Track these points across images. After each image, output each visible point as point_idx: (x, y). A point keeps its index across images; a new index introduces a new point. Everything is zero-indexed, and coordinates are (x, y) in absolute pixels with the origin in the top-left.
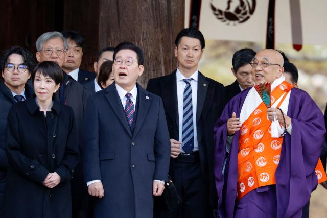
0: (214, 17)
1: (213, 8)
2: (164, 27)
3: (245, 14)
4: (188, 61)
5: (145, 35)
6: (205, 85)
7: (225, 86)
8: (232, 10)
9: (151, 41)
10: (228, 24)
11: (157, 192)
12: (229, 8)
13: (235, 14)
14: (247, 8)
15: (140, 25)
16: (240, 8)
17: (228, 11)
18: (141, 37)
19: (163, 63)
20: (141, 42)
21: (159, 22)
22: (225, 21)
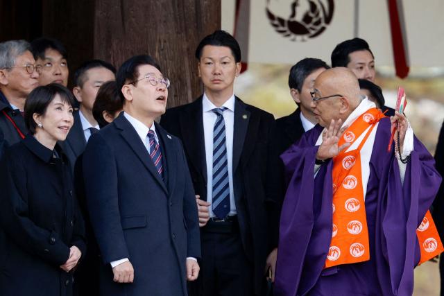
0: (272, 29)
1: (271, 16)
2: (191, 31)
3: (318, 23)
4: (214, 81)
5: (162, 43)
6: (245, 117)
7: (276, 118)
8: (299, 18)
9: (172, 53)
10: (294, 40)
11: (192, 275)
12: (293, 15)
13: (303, 23)
14: (321, 15)
15: (156, 29)
16: (311, 15)
17: (292, 20)
18: (157, 47)
19: (189, 84)
20: (157, 54)
21: (183, 25)
22: (289, 35)
